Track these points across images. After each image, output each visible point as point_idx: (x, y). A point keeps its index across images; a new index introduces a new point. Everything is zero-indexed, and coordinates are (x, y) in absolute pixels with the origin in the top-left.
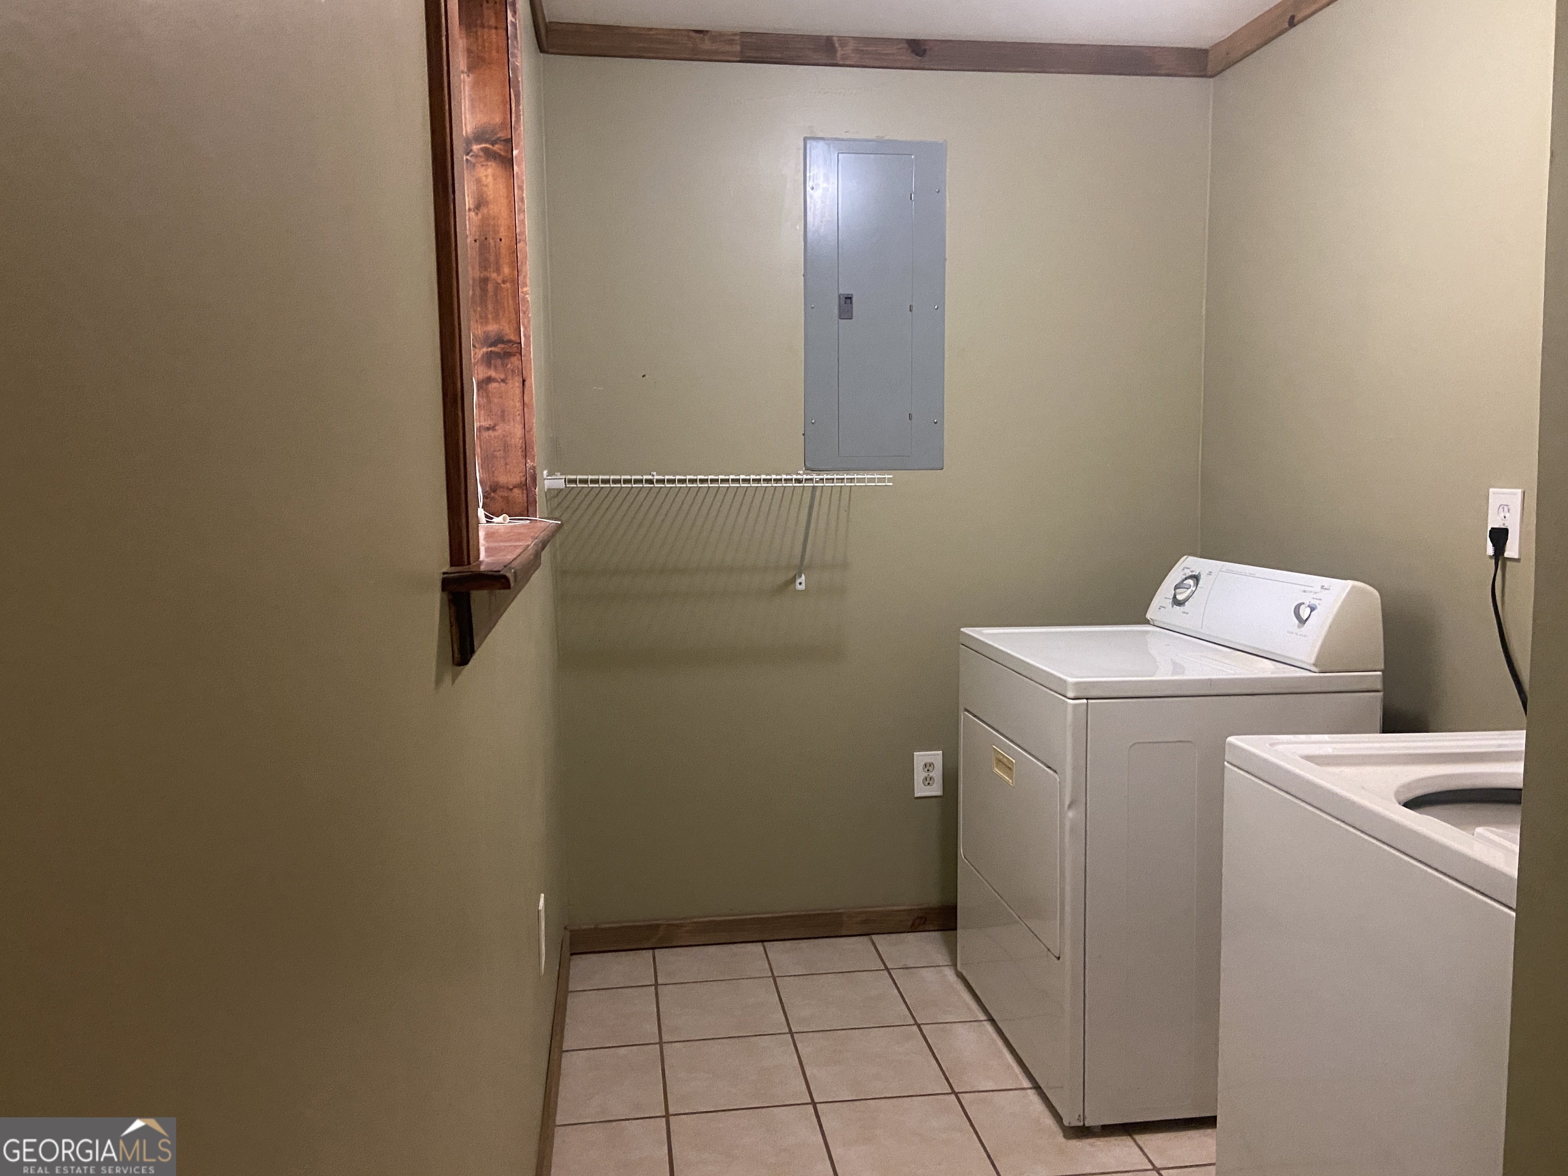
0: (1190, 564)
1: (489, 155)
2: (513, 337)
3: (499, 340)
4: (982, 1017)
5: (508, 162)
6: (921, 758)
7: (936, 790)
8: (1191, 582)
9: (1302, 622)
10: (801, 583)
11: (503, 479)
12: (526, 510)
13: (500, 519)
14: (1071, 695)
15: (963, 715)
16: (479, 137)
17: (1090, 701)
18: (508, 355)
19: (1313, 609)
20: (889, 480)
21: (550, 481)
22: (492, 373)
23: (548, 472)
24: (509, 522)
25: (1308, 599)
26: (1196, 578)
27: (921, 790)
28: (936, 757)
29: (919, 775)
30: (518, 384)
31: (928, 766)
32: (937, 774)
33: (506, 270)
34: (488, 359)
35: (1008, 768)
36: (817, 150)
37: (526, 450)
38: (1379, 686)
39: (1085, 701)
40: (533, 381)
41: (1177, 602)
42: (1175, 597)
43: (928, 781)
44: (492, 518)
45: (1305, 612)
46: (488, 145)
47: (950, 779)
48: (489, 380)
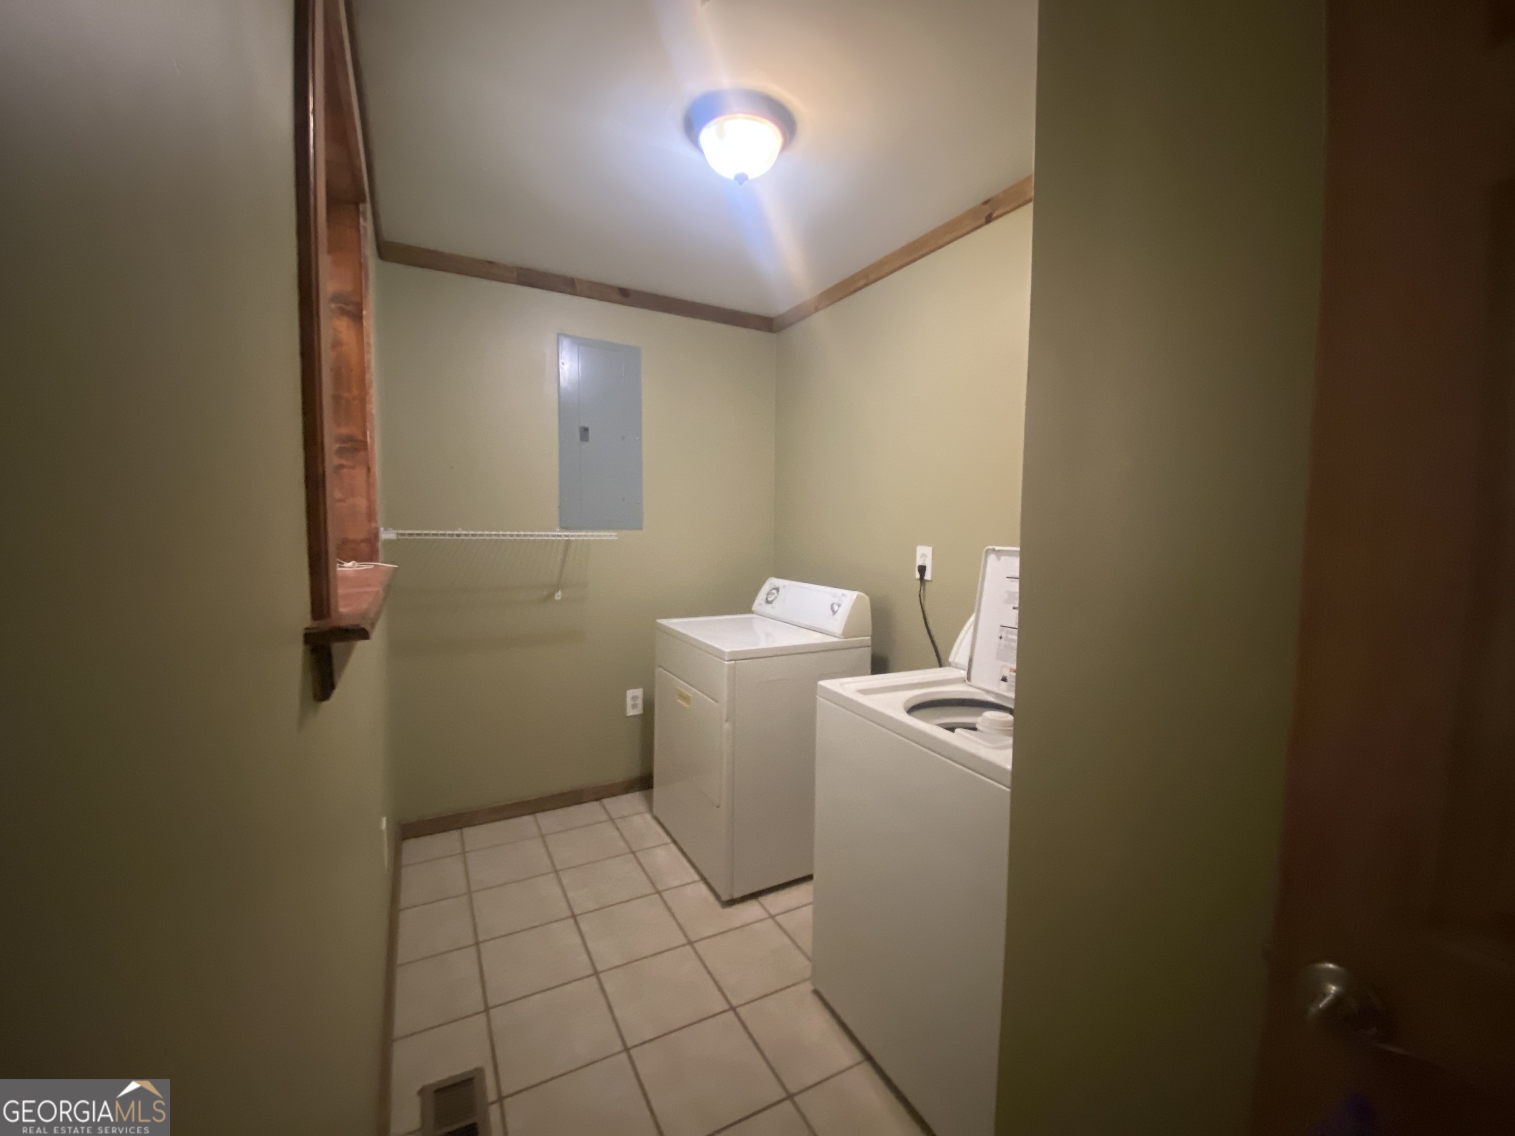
0: (774, 581)
1: (343, 312)
2: (360, 438)
3: (350, 439)
4: (668, 840)
5: (357, 317)
6: (630, 693)
7: (638, 711)
8: (775, 591)
9: (834, 612)
10: (558, 596)
11: (351, 536)
12: (372, 556)
13: (350, 564)
14: (726, 658)
15: (659, 670)
16: (335, 298)
17: (737, 662)
18: (356, 450)
19: (839, 606)
20: (616, 536)
21: (387, 535)
22: (343, 462)
23: (384, 528)
24: (358, 567)
25: (836, 600)
26: (777, 589)
27: (631, 712)
28: (639, 692)
29: (629, 702)
30: (364, 471)
31: (634, 698)
32: (640, 702)
33: (355, 392)
34: (340, 452)
35: (686, 698)
36: (565, 343)
37: (371, 515)
38: (870, 644)
39: (733, 662)
40: (377, 470)
41: (768, 602)
42: (767, 599)
43: (634, 706)
44: (343, 564)
45: (836, 608)
46: (343, 306)
47: (649, 706)
48: (341, 466)
